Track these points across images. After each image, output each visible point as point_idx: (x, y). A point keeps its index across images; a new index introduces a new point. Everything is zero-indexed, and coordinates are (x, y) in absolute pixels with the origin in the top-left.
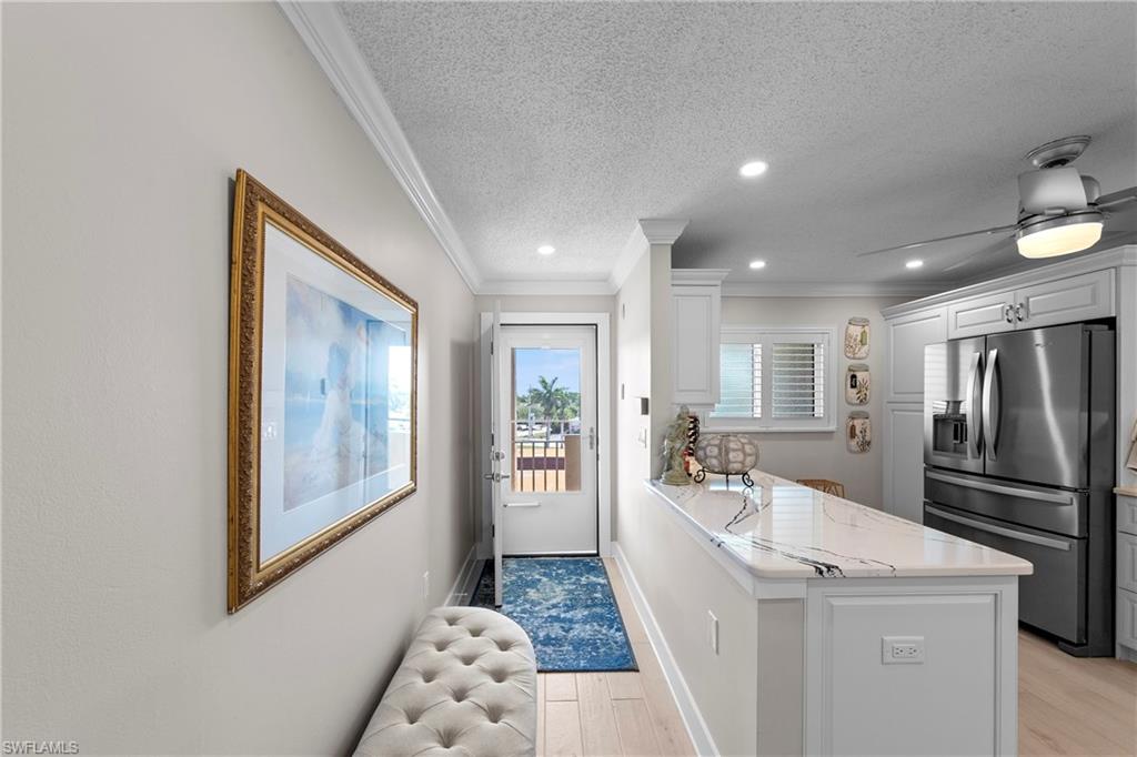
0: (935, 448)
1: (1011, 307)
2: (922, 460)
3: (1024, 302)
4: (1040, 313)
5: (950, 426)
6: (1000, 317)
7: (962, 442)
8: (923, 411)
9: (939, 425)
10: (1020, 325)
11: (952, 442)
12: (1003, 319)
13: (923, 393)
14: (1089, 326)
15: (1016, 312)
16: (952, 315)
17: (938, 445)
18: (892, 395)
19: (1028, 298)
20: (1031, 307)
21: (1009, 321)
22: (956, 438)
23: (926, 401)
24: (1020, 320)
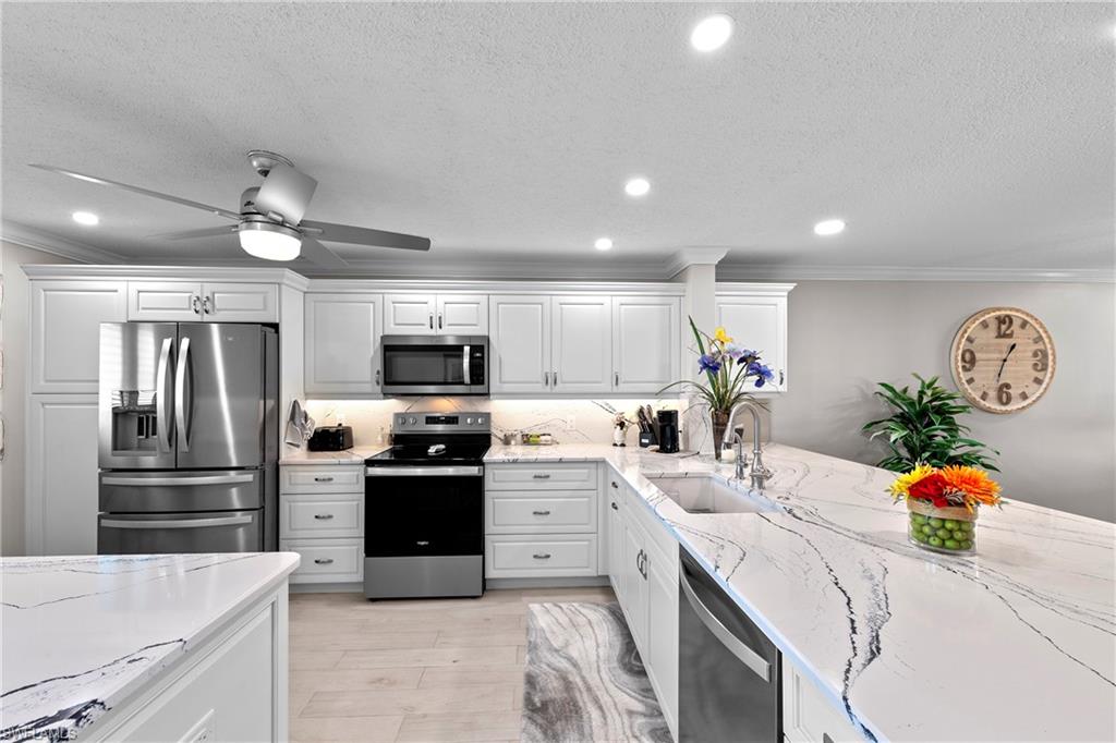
0: (115, 448)
1: (198, 298)
2: (97, 465)
3: (209, 295)
4: (226, 310)
5: (133, 420)
6: (187, 306)
7: (147, 437)
8: (97, 404)
9: (120, 419)
10: (207, 318)
11: (135, 438)
12: (190, 309)
13: (97, 381)
14: (264, 328)
15: (205, 304)
16: (133, 294)
17: (119, 443)
18: (42, 383)
19: (214, 293)
20: (216, 302)
21: (197, 312)
22: (140, 433)
23: (101, 392)
24: (207, 312)
